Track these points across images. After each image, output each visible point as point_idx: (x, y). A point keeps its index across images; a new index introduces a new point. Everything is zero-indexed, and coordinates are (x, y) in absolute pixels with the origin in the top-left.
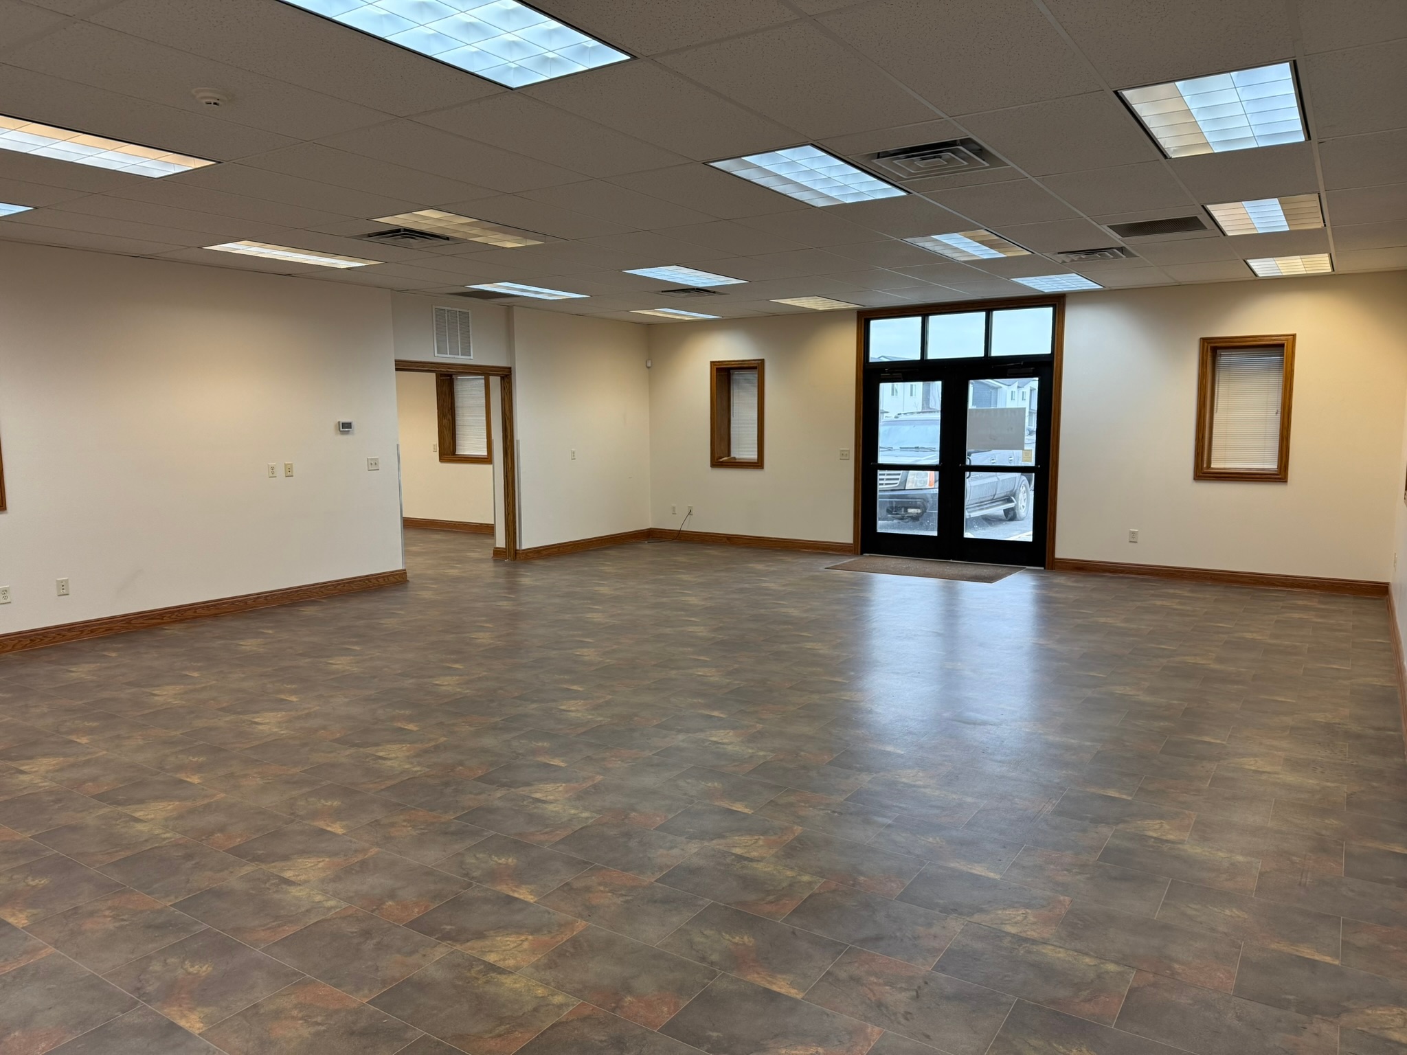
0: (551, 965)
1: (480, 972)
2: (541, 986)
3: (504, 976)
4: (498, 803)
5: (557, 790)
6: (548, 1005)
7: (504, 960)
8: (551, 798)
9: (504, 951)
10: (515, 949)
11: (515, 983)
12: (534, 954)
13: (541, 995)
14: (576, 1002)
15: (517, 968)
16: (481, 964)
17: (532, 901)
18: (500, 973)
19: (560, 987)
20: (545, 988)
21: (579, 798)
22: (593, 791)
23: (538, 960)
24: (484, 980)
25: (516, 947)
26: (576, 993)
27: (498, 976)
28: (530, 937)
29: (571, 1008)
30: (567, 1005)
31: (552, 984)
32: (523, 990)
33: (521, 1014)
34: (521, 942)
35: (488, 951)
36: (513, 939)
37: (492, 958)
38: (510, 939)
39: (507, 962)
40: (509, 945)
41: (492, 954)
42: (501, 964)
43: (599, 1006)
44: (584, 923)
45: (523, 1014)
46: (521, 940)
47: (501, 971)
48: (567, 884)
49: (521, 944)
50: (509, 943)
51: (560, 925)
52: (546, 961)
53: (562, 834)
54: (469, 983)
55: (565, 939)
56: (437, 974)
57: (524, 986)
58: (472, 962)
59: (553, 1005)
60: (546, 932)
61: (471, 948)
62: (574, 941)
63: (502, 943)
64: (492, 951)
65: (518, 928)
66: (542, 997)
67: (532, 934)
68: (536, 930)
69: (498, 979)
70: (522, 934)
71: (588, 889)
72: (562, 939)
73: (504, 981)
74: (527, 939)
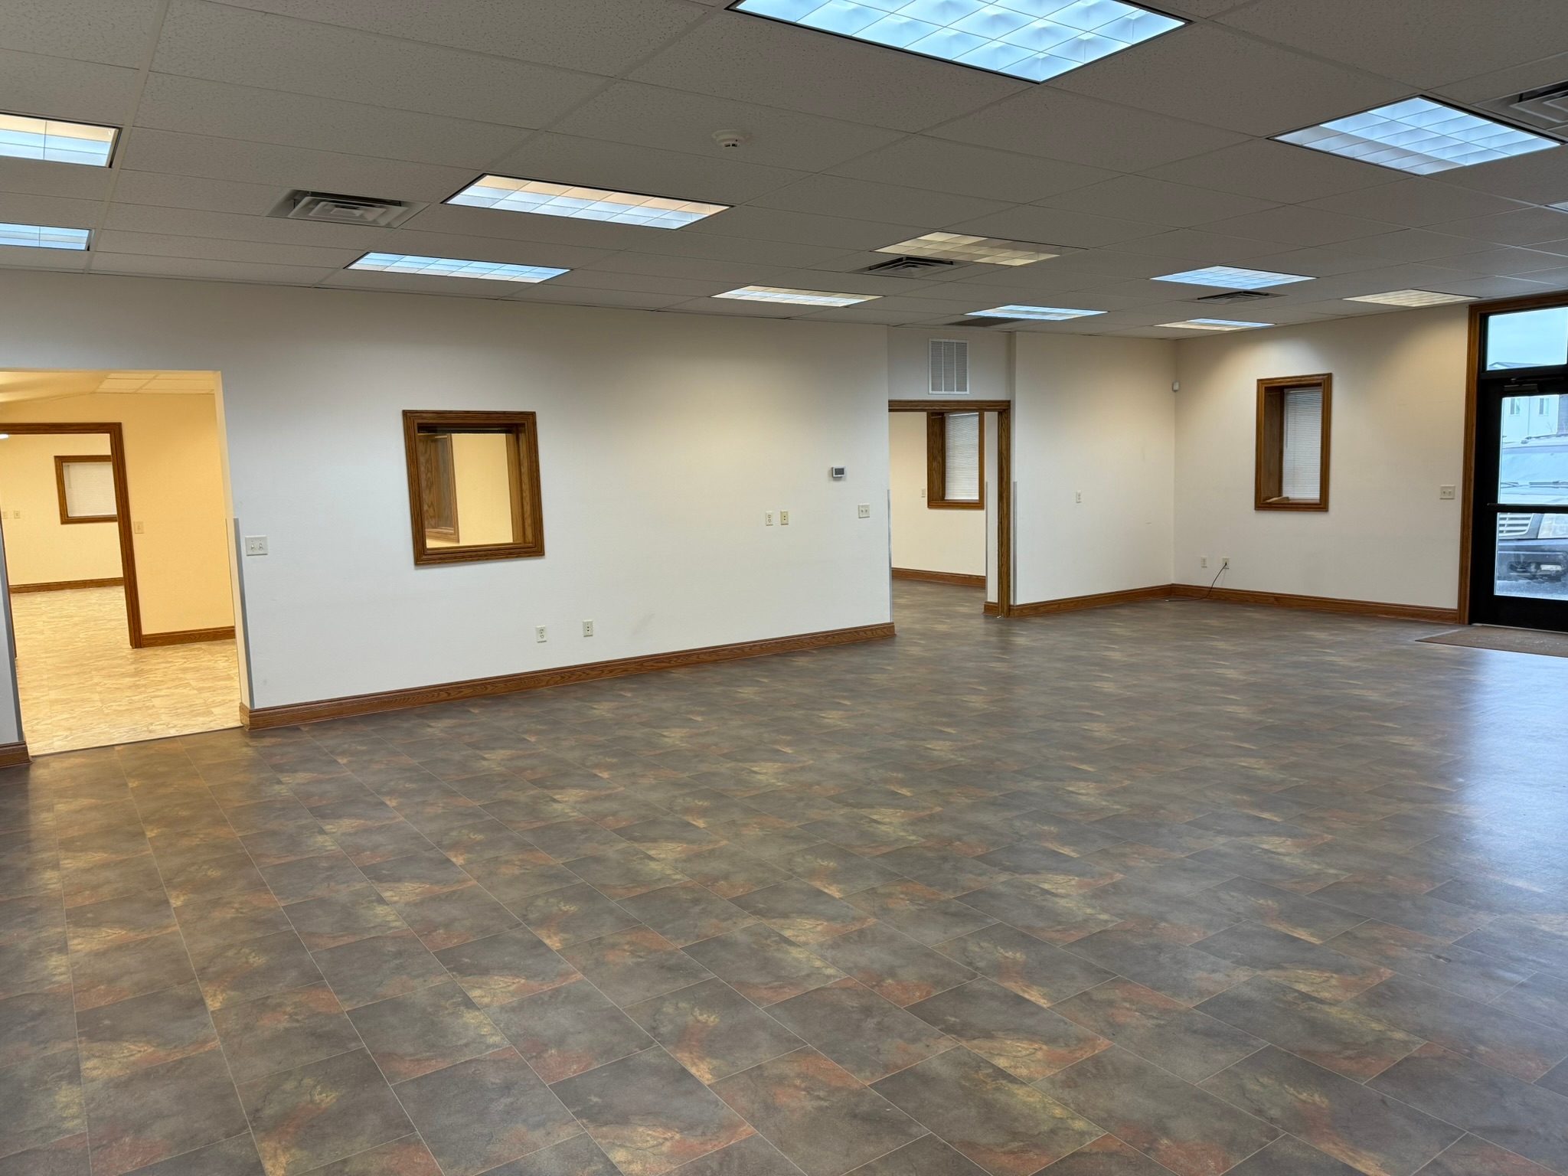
0: (1069, 1083)
1: (988, 1075)
2: (1059, 1105)
3: (1016, 1086)
4: (1001, 888)
5: (1069, 884)
6: (1068, 1129)
7: (1016, 1067)
8: (1063, 891)
9: (1015, 1057)
10: (1027, 1057)
11: (1029, 1096)
12: (1049, 1066)
13: (1058, 1116)
14: (1102, 1133)
15: (1031, 1080)
16: (989, 1068)
17: (1045, 1006)
18: (1011, 1082)
19: (1081, 1111)
20: (1063, 1108)
21: (1095, 896)
22: (1113, 890)
23: (1055, 1075)
24: (993, 1086)
25: (1028, 1055)
26: (1102, 1122)
27: (1009, 1085)
28: (1045, 1047)
29: (1095, 1139)
30: (1090, 1134)
31: (1072, 1105)
32: (1038, 1106)
33: (1036, 1133)
34: (1033, 1051)
35: (997, 1055)
36: (1025, 1045)
37: (1002, 1062)
38: (1022, 1045)
39: (1018, 1070)
40: (1021, 1051)
41: (1002, 1058)
42: (1011, 1071)
43: (1129, 1143)
44: (1107, 1042)
45: (1039, 1134)
46: (1035, 1049)
47: (1013, 1079)
48: (1085, 993)
49: (1034, 1053)
50: (1020, 1049)
51: (1079, 1040)
52: (1064, 1078)
53: (1076, 935)
54: (976, 1085)
55: (1085, 1057)
56: (944, 1070)
57: (1039, 1102)
58: (979, 1063)
59: (1073, 1130)
60: (1062, 1045)
61: (979, 1048)
62: (1096, 1061)
63: (1012, 1047)
64: (1001, 1055)
65: (1032, 1035)
66: (1060, 1118)
67: (1046, 1043)
68: (1052, 1040)
69: (1009, 1088)
70: (1036, 1042)
71: (1111, 1003)
72: (1082, 1055)
73: (1016, 1091)
74: (1040, 1048)
